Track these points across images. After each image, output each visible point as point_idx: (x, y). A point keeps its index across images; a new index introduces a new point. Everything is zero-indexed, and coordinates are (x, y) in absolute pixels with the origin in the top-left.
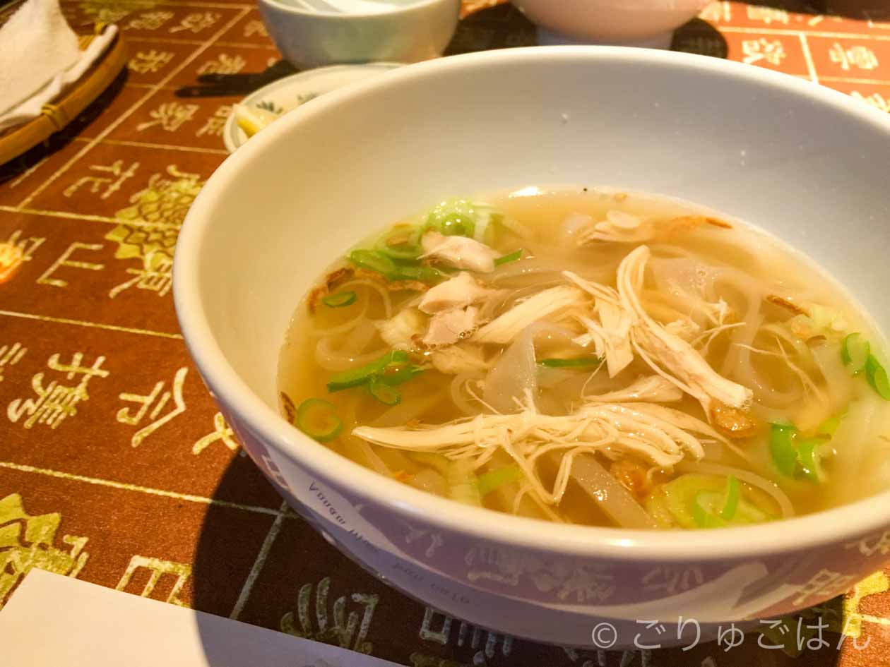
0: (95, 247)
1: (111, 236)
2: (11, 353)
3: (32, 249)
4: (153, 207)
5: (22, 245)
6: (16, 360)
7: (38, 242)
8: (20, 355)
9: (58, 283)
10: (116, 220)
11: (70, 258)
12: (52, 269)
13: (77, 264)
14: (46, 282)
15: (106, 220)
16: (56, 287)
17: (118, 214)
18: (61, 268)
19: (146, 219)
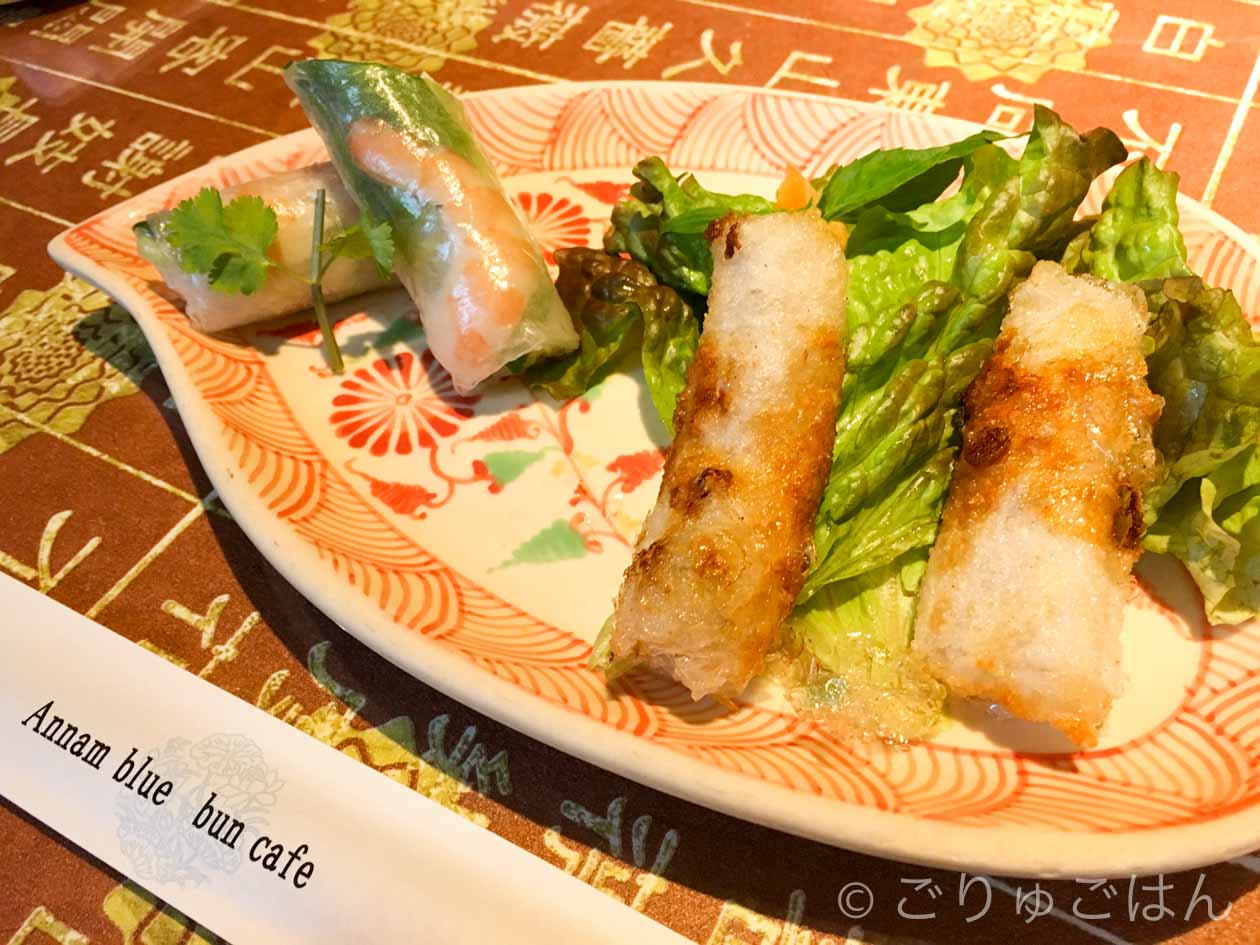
0: (294, 52)
1: (314, 43)
2: (177, 149)
3: (232, 47)
4: (369, 15)
5: (222, 42)
6: (180, 156)
7: (239, 41)
8: (186, 152)
9: (244, 85)
10: (327, 26)
11: (266, 62)
12: (244, 71)
13: (269, 68)
14: (233, 83)
15: (315, 24)
16: (241, 90)
17: (330, 19)
18: (254, 71)
19: (356, 27)
